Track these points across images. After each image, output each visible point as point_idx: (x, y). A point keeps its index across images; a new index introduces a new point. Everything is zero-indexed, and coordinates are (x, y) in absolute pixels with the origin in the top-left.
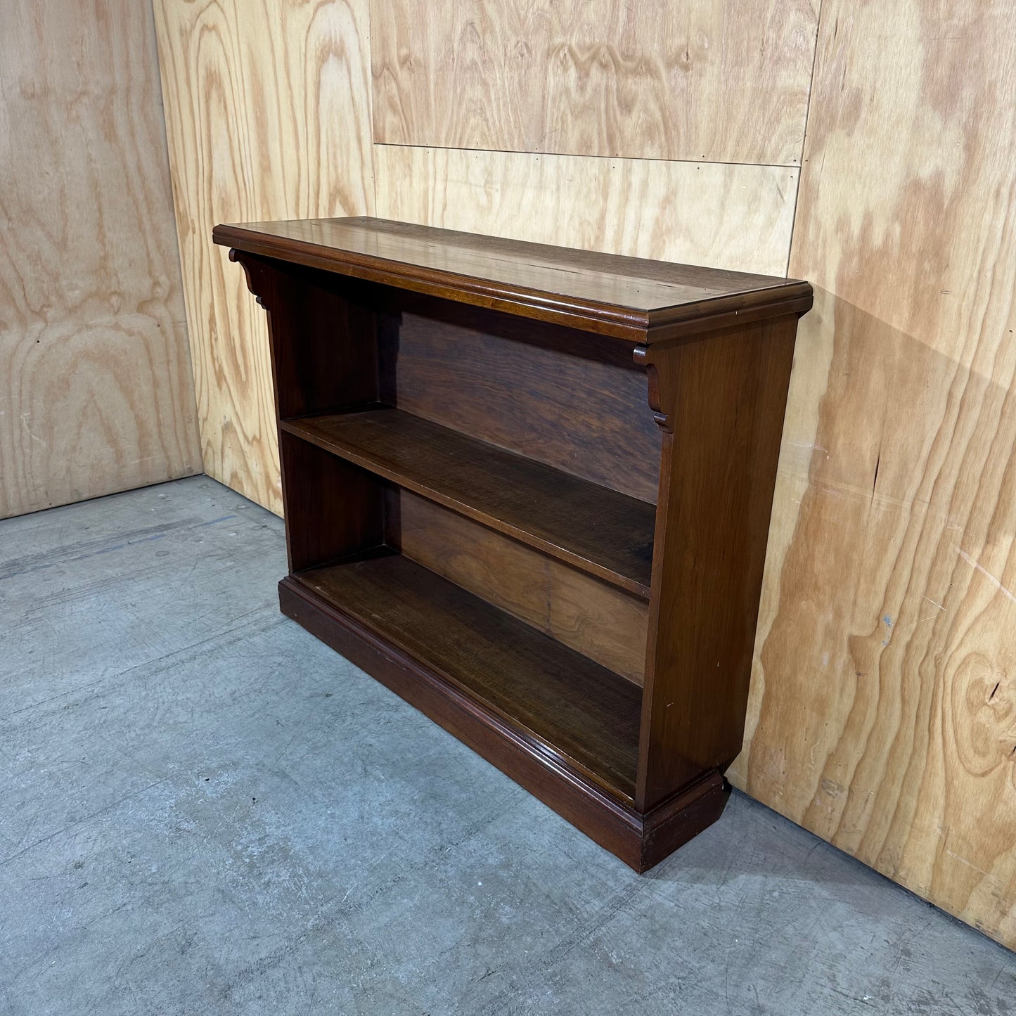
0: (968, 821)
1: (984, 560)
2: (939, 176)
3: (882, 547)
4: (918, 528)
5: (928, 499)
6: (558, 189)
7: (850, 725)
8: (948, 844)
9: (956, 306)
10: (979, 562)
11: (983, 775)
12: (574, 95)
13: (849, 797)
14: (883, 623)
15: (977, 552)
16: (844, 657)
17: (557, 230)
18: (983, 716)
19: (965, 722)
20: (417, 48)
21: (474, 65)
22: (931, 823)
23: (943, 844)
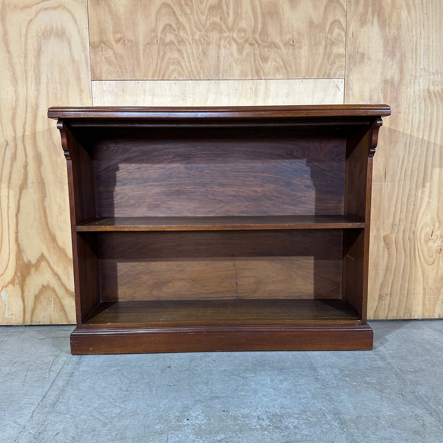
0: (431, 281)
1: (423, 193)
2: (393, 78)
3: (390, 199)
4: (401, 189)
5: (403, 179)
6: (229, 94)
7: (387, 269)
8: (426, 294)
9: (403, 117)
10: (421, 194)
11: (433, 263)
12: (236, 55)
13: (390, 298)
14: (395, 226)
15: (420, 191)
16: (382, 244)
18: (430, 244)
19: (425, 249)
20: (129, 35)
21: (172, 42)
22: (419, 289)
23: (424, 294)
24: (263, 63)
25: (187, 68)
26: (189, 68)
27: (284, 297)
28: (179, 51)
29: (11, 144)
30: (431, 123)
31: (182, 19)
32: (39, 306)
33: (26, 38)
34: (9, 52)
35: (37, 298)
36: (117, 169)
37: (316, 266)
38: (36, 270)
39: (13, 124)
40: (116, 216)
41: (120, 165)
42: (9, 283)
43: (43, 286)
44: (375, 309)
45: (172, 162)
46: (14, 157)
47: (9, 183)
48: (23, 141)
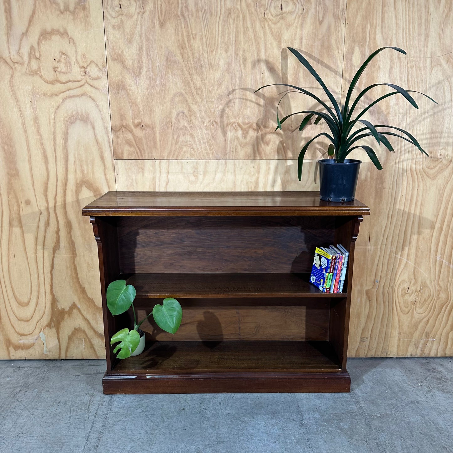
0: (405, 328)
1: (402, 255)
3: (373, 261)
4: (383, 252)
5: (385, 244)
6: (235, 171)
7: (368, 317)
8: (401, 337)
9: (387, 191)
10: (400, 256)
11: (408, 313)
12: (241, 139)
13: (370, 340)
14: (376, 283)
15: (400, 254)
16: (365, 297)
17: (235, 186)
18: (406, 297)
19: (402, 301)
20: (147, 120)
21: (185, 128)
22: (395, 334)
23: (399, 338)
24: (264, 145)
25: (198, 150)
26: (200, 149)
27: (280, 339)
28: (192, 135)
29: (45, 213)
30: (412, 197)
31: (194, 107)
32: (72, 345)
33: (55, 123)
34: (39, 134)
35: (70, 338)
36: (138, 234)
37: (308, 314)
38: (69, 316)
39: (46, 196)
40: (136, 272)
41: (140, 231)
42: (47, 326)
43: (75, 329)
44: (356, 349)
45: (184, 228)
46: (47, 224)
47: (44, 245)
48: (55, 210)
